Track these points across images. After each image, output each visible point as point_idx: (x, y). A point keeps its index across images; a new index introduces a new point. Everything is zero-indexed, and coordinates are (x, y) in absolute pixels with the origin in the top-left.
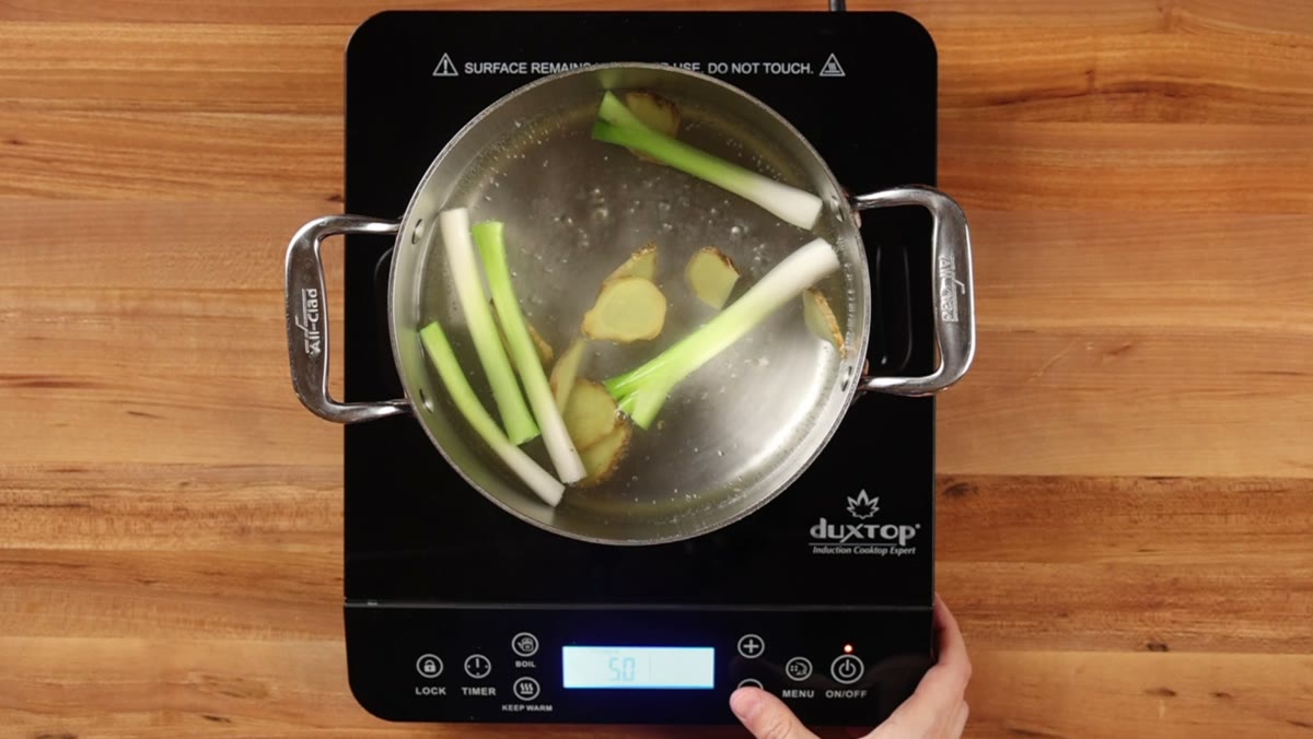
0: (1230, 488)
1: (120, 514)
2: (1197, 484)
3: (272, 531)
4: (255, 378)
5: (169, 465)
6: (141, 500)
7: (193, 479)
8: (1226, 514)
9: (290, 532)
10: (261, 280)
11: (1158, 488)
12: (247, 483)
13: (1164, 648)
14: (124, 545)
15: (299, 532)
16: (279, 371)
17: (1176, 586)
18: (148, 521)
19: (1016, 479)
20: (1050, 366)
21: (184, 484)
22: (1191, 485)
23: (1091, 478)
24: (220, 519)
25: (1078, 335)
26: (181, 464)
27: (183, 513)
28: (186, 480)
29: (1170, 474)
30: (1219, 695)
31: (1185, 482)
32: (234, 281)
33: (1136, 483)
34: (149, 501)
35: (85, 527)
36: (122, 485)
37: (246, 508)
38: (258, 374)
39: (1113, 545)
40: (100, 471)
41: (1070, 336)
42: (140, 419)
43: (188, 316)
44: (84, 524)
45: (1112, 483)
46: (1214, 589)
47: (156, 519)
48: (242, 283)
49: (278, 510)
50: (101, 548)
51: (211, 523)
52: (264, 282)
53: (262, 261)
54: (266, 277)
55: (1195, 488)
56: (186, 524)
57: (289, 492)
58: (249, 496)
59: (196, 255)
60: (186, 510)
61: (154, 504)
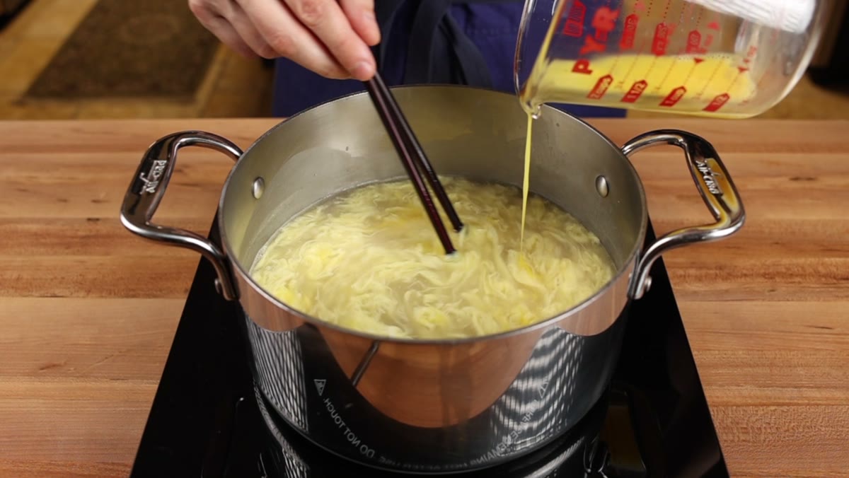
0: (8, 292)
1: (811, 275)
2: (30, 293)
3: (700, 268)
4: (743, 350)
5: (788, 300)
6: (800, 283)
7: (768, 294)
8: (18, 279)
9: (687, 268)
10: (760, 413)
11: (57, 292)
12: (727, 291)
13: (89, 220)
14: (801, 260)
15: (681, 268)
16: (725, 354)
17: (68, 246)
18: (790, 272)
19: (155, 296)
20: (106, 358)
21: (773, 291)
22: (34, 293)
23: (102, 297)
24: (739, 274)
25: (78, 377)
26: (779, 301)
27: (767, 276)
28: (772, 293)
29: (46, 299)
30: (65, 201)
31: (37, 294)
32: (783, 411)
33: (72, 294)
34: (794, 282)
35: (834, 269)
36: (818, 290)
37: (723, 280)
38: (741, 352)
39: (101, 264)
40: (837, 296)
41: (84, 376)
42: (821, 325)
43: (812, 387)
44: (835, 270)
45: (88, 294)
46: (45, 245)
47: (785, 273)
48: (775, 410)
49: (699, 279)
50: (817, 259)
51: (745, 272)
52: (757, 411)
53: (764, 425)
54: (757, 415)
55: (32, 291)
56: (762, 271)
57: (693, 288)
58: (723, 286)
59: (823, 429)
60: (766, 278)
61: (790, 280)
